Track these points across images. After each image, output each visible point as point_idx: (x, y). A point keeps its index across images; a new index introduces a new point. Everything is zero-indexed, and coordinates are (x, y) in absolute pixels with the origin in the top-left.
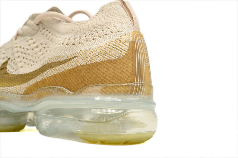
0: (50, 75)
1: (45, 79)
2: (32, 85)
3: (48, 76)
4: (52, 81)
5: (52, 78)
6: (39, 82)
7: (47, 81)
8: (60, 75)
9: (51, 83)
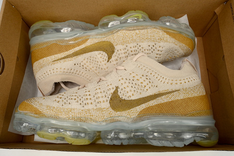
0: (70, 51)
1: (73, 48)
2: (82, 44)
3: (71, 50)
4: (68, 47)
5: (68, 49)
6: (77, 47)
7: (71, 47)
8: (63, 51)
9: (69, 46)
